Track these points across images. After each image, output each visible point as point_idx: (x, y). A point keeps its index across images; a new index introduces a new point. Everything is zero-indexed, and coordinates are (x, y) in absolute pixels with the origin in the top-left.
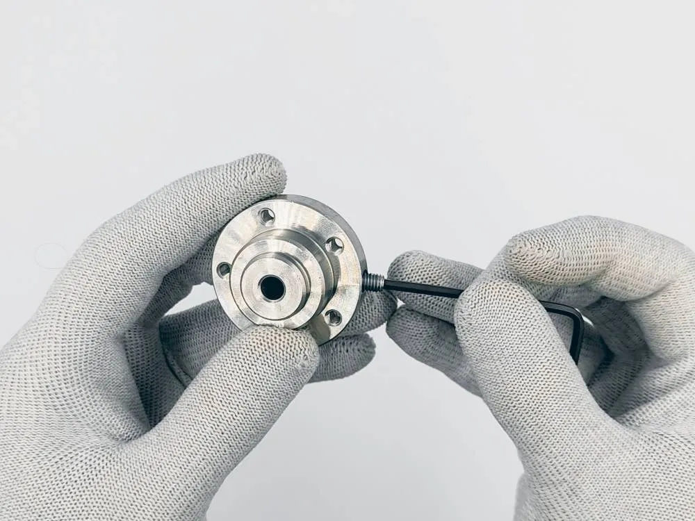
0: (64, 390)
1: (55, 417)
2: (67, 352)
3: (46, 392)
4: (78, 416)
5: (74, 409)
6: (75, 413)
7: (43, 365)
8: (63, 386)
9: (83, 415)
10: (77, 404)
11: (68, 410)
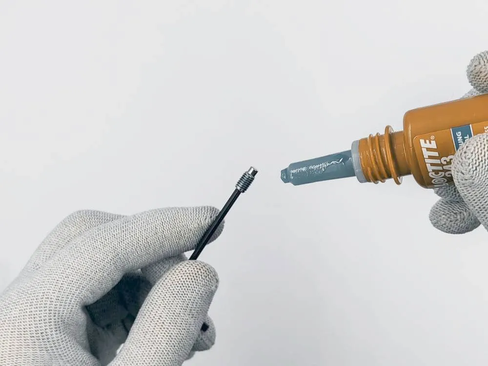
0: (54, 336)
1: (47, 356)
2: (58, 309)
3: (41, 338)
4: (62, 355)
5: (59, 350)
6: (60, 353)
7: (40, 317)
8: (54, 333)
9: (65, 354)
10: (62, 346)
11: (55, 351)
